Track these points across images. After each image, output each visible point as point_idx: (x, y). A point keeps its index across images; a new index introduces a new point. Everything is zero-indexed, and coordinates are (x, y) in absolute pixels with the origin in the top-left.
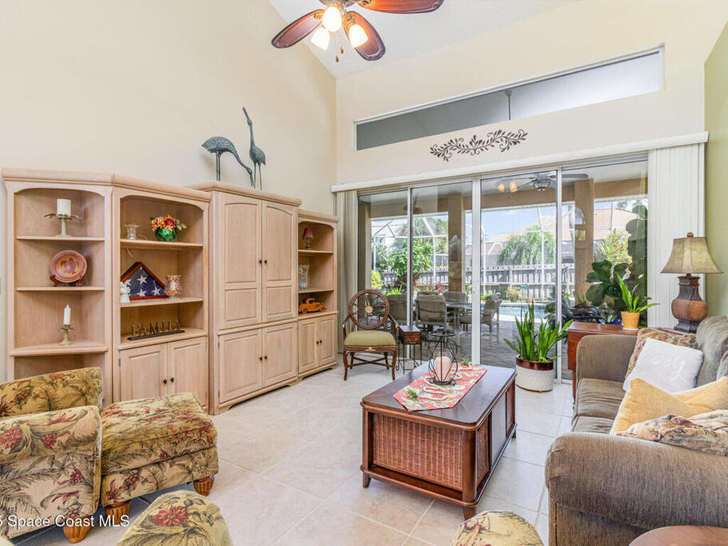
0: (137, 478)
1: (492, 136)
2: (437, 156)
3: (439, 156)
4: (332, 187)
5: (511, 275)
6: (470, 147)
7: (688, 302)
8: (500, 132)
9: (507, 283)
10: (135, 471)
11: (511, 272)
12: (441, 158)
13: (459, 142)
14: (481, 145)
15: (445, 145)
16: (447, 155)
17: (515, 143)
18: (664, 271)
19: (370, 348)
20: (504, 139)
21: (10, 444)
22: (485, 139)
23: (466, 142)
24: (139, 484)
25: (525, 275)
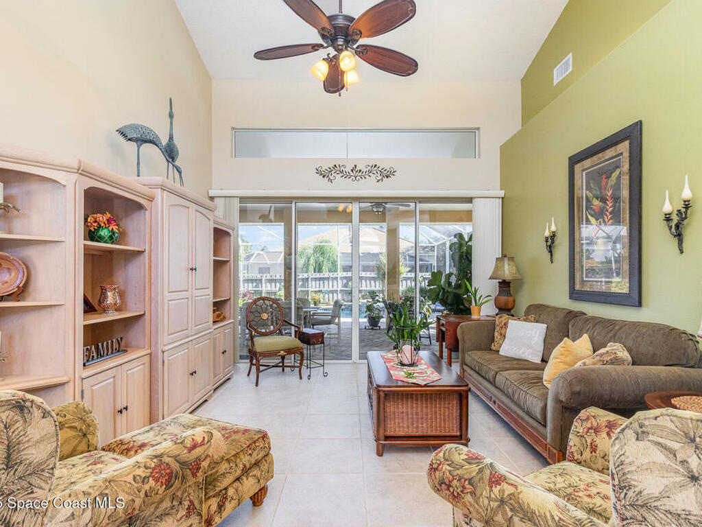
0: (226, 498)
1: (369, 168)
2: (321, 176)
3: (324, 176)
4: (210, 191)
5: (310, 282)
6: (351, 173)
7: (506, 297)
8: (376, 166)
9: (307, 289)
10: (224, 492)
11: (310, 280)
12: (326, 179)
13: (342, 168)
14: (360, 173)
15: (330, 168)
16: (331, 178)
17: (387, 177)
18: (490, 279)
19: (282, 352)
20: (379, 172)
21: (164, 481)
22: (364, 170)
23: (348, 169)
24: (227, 504)
25: (321, 282)
